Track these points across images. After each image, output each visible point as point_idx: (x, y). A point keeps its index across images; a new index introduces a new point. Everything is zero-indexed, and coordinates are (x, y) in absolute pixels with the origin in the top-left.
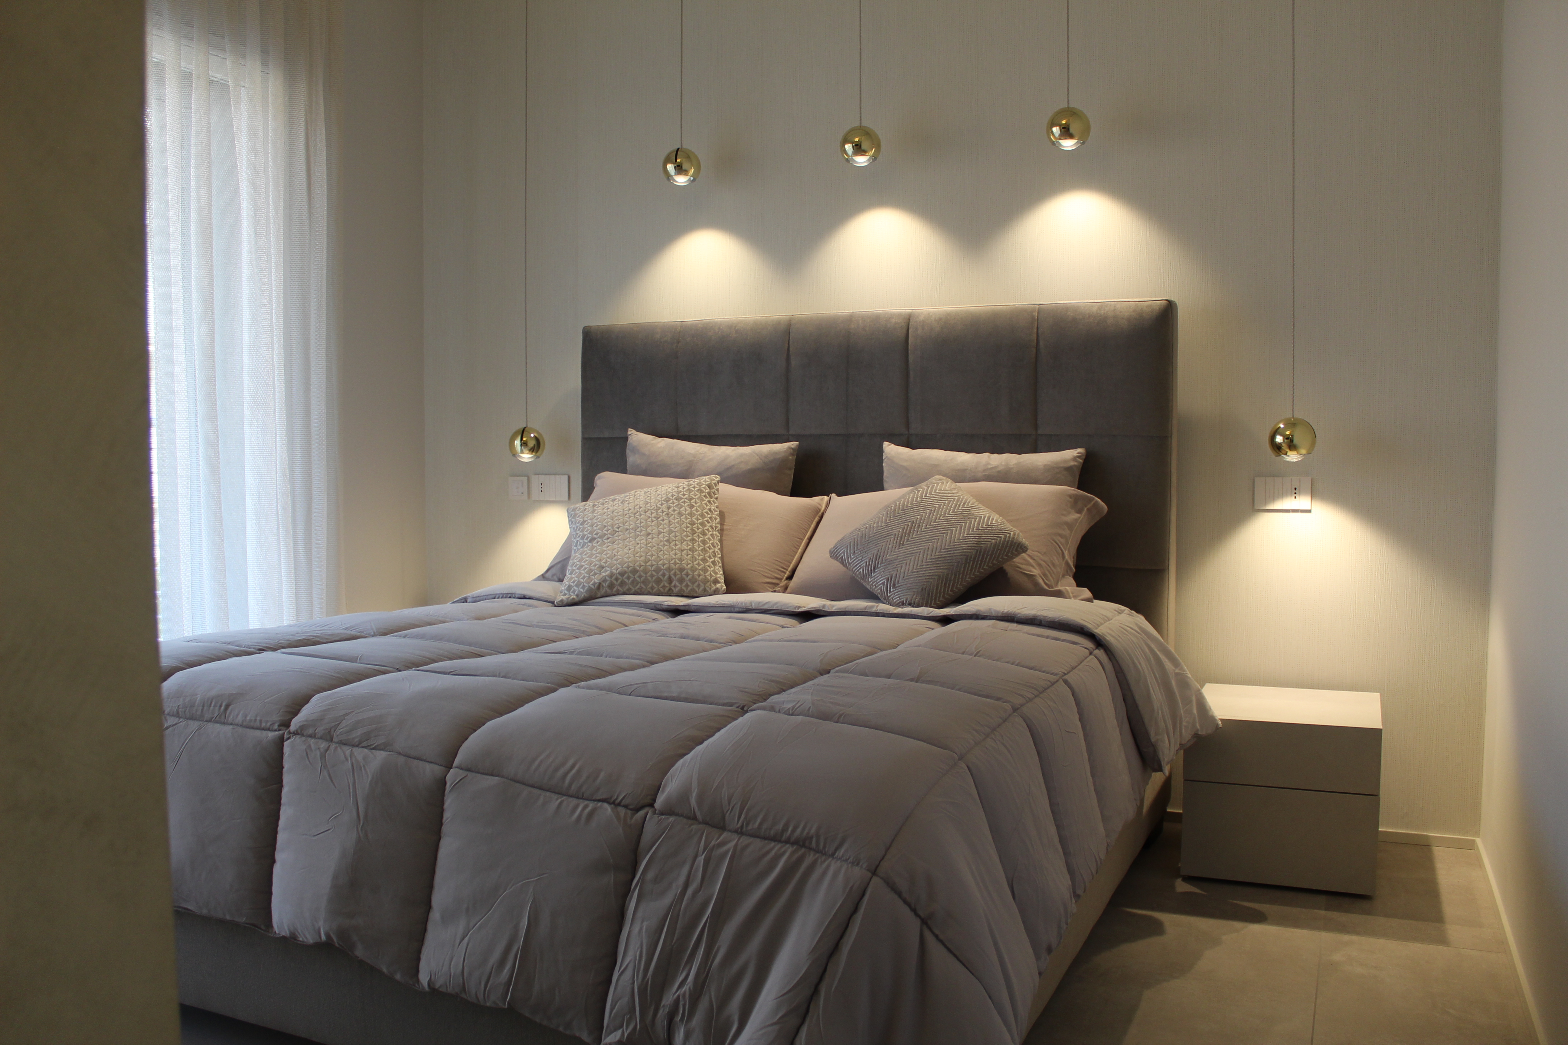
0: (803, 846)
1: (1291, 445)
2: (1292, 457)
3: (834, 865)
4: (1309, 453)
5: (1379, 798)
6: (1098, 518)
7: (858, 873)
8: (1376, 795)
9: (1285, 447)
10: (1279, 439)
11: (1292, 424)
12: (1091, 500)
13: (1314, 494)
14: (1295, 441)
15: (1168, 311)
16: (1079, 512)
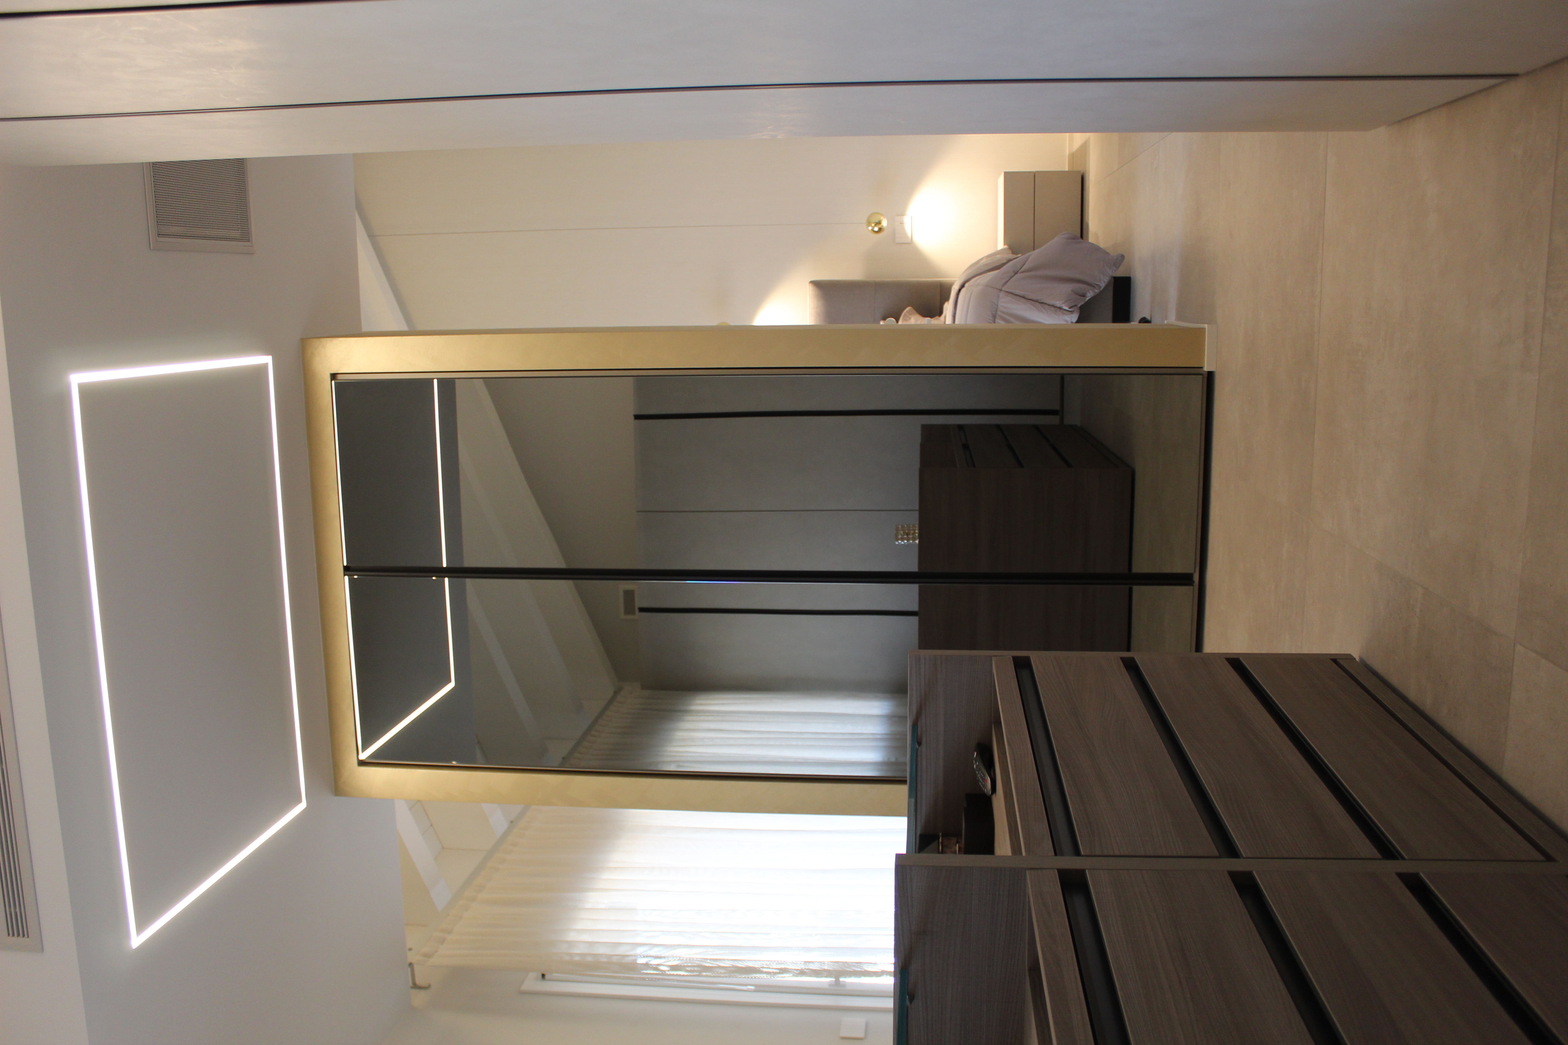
0: (995, 316)
1: (879, 223)
2: (884, 223)
3: (1000, 304)
4: (882, 215)
5: (1036, 171)
6: (914, 311)
7: (1002, 294)
8: (1034, 175)
9: (880, 226)
10: (876, 229)
11: (869, 224)
12: (905, 314)
13: (903, 215)
14: (877, 221)
15: (818, 285)
16: (910, 318)
